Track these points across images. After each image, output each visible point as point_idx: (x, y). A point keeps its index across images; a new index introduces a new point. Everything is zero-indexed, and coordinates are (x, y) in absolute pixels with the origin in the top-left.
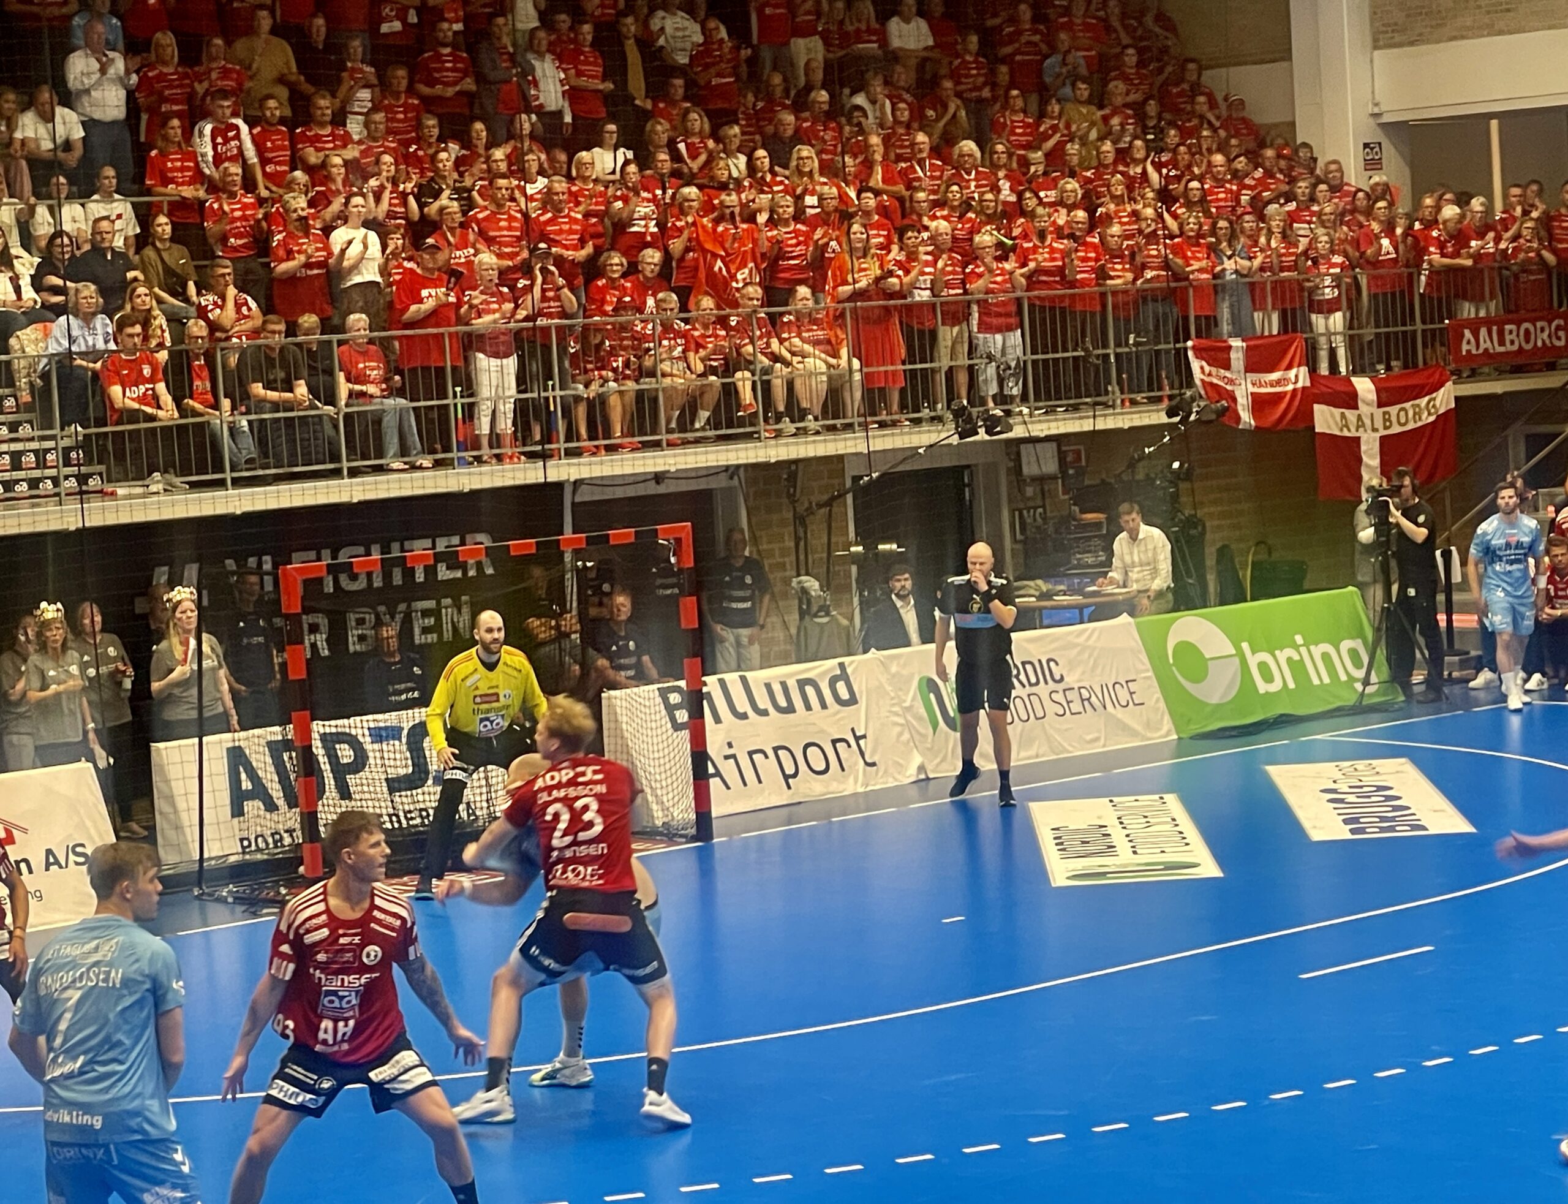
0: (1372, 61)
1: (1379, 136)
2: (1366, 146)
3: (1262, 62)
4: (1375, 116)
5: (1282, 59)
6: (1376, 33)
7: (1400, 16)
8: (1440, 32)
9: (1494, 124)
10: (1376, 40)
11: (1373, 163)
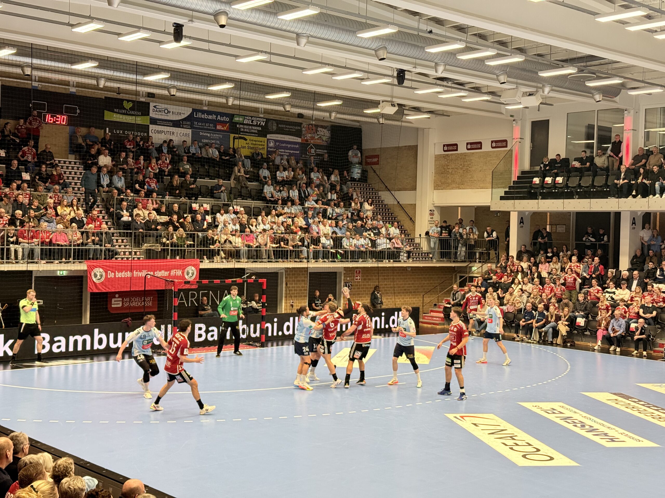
1: (434, 209)
2: (430, 210)
3: (410, 190)
4: (433, 204)
5: (415, 190)
6: (435, 186)
7: (440, 183)
8: (448, 187)
9: (459, 208)
10: (435, 188)
11: (432, 214)
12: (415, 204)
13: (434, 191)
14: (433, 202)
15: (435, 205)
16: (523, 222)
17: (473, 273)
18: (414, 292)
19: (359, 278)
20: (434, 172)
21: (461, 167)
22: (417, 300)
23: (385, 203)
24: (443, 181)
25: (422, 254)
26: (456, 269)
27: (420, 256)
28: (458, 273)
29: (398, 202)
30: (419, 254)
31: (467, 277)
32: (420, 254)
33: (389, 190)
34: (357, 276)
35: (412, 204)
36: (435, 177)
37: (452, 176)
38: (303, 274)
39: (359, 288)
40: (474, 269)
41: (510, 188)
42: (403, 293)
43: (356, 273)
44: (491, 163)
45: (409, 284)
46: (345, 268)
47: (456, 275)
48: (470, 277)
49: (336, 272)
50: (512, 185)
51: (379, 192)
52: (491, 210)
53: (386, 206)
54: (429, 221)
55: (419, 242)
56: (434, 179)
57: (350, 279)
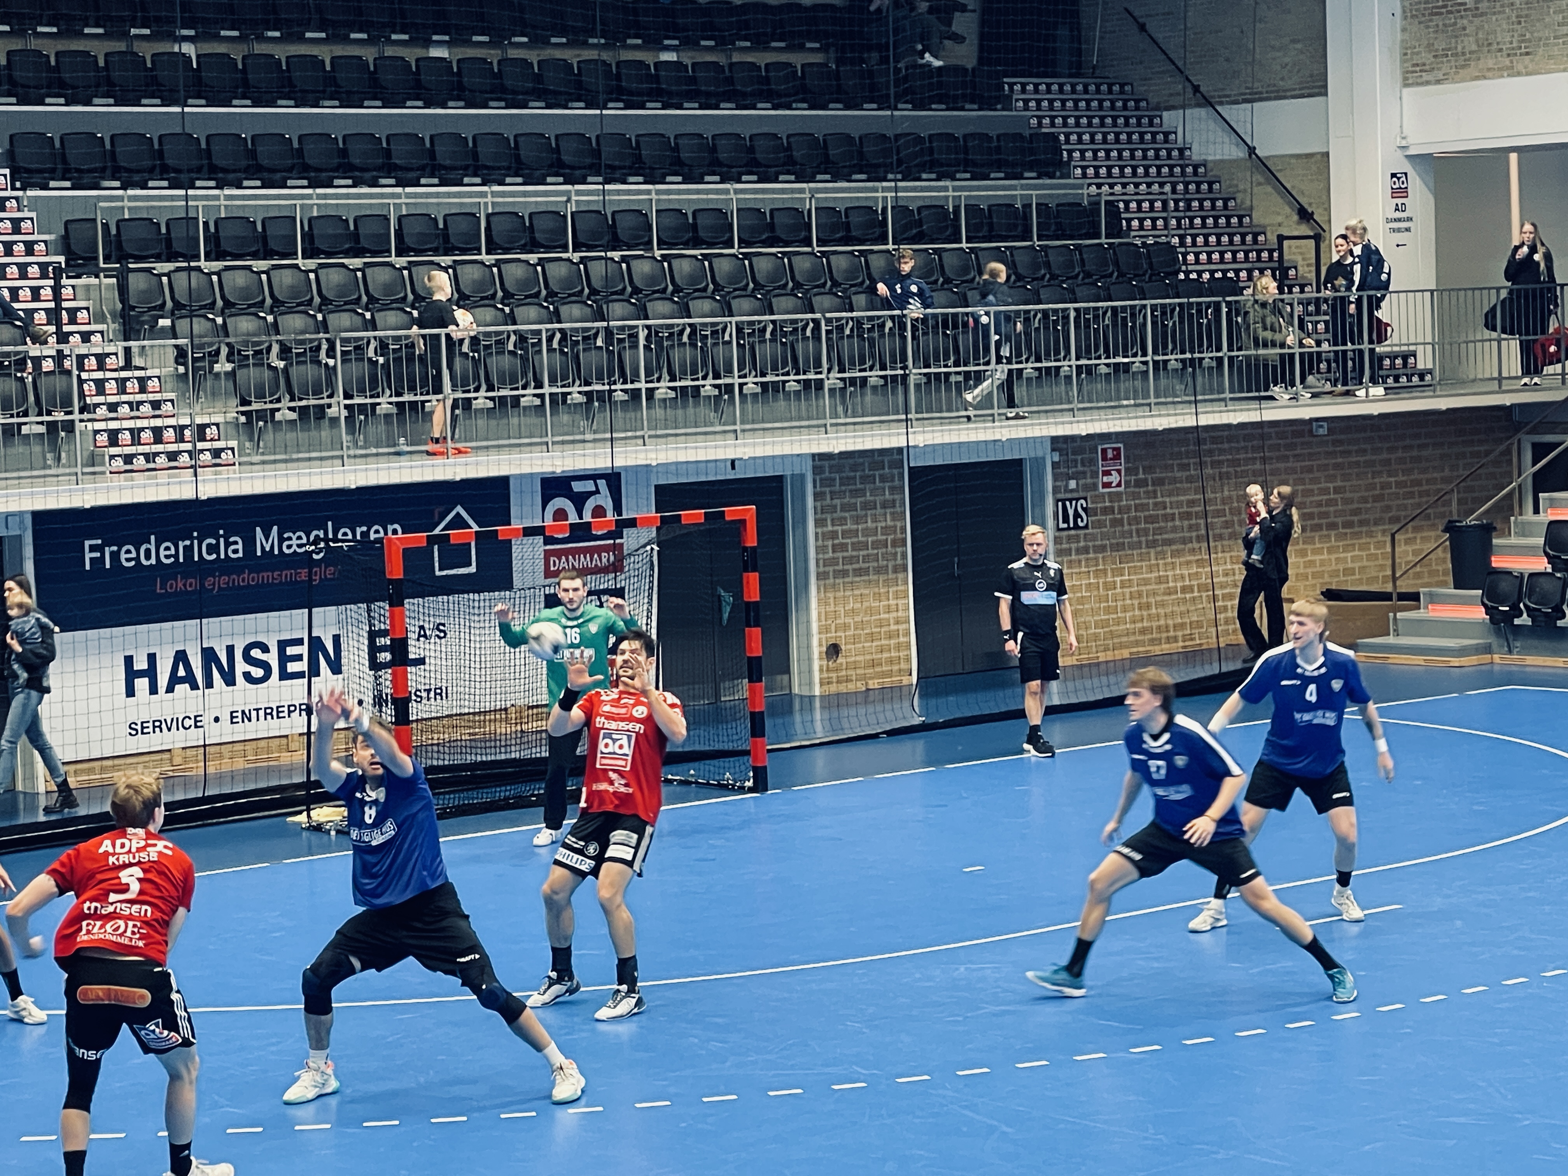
0: (1401, 98)
1: (1407, 167)
3: (1302, 96)
4: (1405, 148)
5: (1320, 95)
6: (1406, 74)
7: (1427, 57)
8: (1465, 72)
10: (1405, 79)
11: (1400, 192)
12: (1327, 154)
13: (1406, 91)
14: (1404, 138)
15: (1412, 151)
18: (1348, 525)
19: (1115, 478)
20: (1398, 12)
22: (1360, 558)
23: (1196, 154)
24: (1440, 45)
26: (1516, 416)
29: (1252, 150)
33: (1207, 102)
34: (1107, 473)
35: (1310, 156)
36: (1404, 30)
37: (1477, 21)
38: (883, 479)
39: (1116, 523)
43: (1104, 458)
45: (1326, 491)
46: (1055, 440)
49: (1019, 462)
51: (1165, 114)
53: (1201, 170)
54: (1388, 221)
56: (1402, 41)
57: (1077, 484)
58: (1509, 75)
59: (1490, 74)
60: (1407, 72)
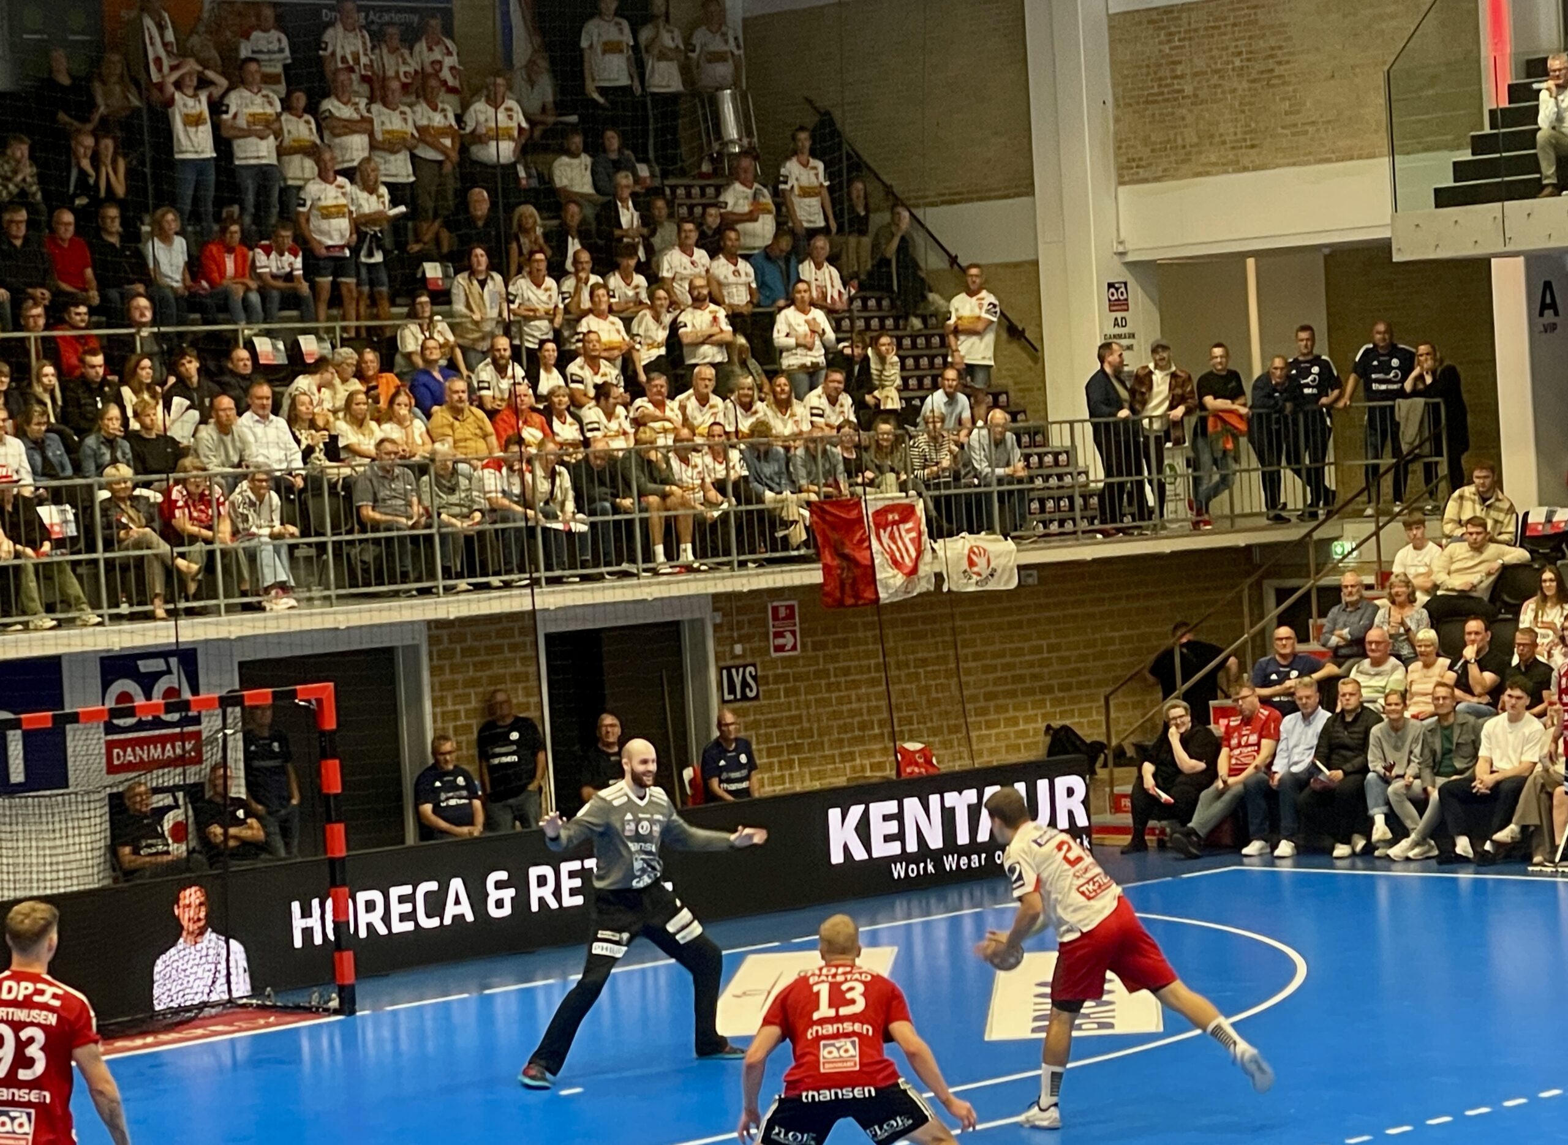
0: (1116, 198)
1: (1127, 277)
3: (1005, 197)
4: (1122, 254)
5: (1027, 194)
6: (1119, 168)
7: (1145, 152)
8: (1185, 167)
9: (1251, 262)
10: (1120, 176)
11: (1118, 304)
12: (1035, 263)
13: (1121, 189)
14: (1121, 243)
15: (1130, 258)
16: (1553, 306)
17: (1336, 570)
19: (789, 640)
20: (1110, 100)
21: (1238, 63)
24: (1158, 137)
25: (1085, 497)
26: (1257, 557)
27: (1078, 514)
28: (1268, 575)
29: (953, 260)
30: (1071, 499)
31: (1307, 595)
32: (1079, 502)
34: (779, 635)
35: (1017, 265)
36: (1117, 120)
37: (1197, 110)
38: (514, 648)
39: (791, 692)
40: (1339, 549)
41: (1479, 144)
42: (1012, 694)
43: (776, 617)
44: (1382, 32)
45: (1037, 650)
46: (716, 597)
47: (1258, 585)
48: (1323, 591)
49: (677, 624)
50: (1487, 130)
52: (1396, 258)
55: (1067, 442)
56: (1116, 133)
57: (744, 650)
58: (1234, 171)
59: (1214, 170)
60: (1122, 168)
